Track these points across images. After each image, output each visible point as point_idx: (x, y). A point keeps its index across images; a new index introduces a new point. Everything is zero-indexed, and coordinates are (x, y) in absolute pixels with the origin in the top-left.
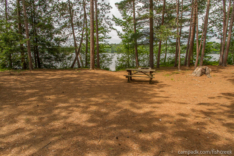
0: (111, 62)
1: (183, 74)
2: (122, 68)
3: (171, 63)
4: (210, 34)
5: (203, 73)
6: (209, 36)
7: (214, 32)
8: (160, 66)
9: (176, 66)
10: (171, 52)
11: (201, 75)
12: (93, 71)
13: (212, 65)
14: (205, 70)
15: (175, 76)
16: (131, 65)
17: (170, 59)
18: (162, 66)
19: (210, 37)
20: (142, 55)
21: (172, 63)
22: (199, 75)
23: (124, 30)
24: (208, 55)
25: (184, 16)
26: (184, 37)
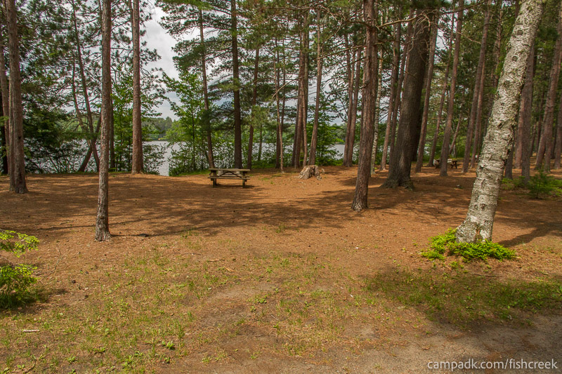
0: (162, 160)
1: (287, 176)
2: (183, 171)
3: (270, 163)
4: (333, 113)
5: (312, 174)
6: (330, 115)
7: (339, 110)
8: (253, 167)
9: (278, 166)
10: (269, 141)
11: (309, 177)
12: (138, 176)
13: (335, 165)
14: (314, 169)
15: (276, 179)
16: (199, 166)
17: (268, 155)
18: (255, 167)
19: (333, 117)
20: (218, 147)
21: (272, 162)
22: (306, 177)
23: (183, 101)
24: (329, 149)
25: (289, 81)
26: (290, 116)
